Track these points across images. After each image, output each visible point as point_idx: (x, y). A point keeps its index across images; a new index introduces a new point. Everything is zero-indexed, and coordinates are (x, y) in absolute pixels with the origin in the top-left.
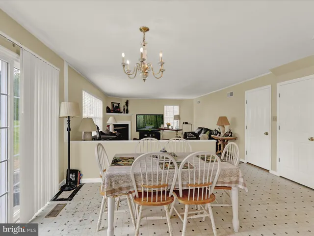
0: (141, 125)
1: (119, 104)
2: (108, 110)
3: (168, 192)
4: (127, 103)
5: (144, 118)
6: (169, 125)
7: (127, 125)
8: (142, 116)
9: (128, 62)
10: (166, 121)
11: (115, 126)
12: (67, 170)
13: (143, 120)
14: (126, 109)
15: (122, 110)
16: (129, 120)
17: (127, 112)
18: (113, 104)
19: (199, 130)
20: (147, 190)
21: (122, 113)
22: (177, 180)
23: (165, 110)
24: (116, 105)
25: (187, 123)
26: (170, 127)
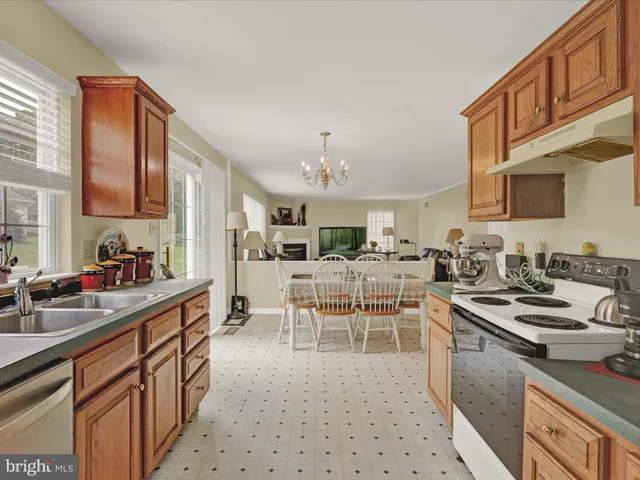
0: (327, 244)
1: (290, 210)
2: (274, 222)
3: (350, 305)
4: (303, 208)
5: (332, 233)
6: (374, 244)
7: (304, 246)
8: (328, 231)
9: (308, 168)
10: (370, 238)
11: (286, 246)
12: (233, 297)
13: (329, 235)
14: (301, 218)
15: (295, 220)
16: (307, 235)
17: (304, 224)
18: (280, 210)
19: (424, 253)
20: (328, 301)
21: (295, 224)
22: (358, 292)
23: (369, 220)
24: (286, 212)
25: (406, 242)
26: (377, 249)
